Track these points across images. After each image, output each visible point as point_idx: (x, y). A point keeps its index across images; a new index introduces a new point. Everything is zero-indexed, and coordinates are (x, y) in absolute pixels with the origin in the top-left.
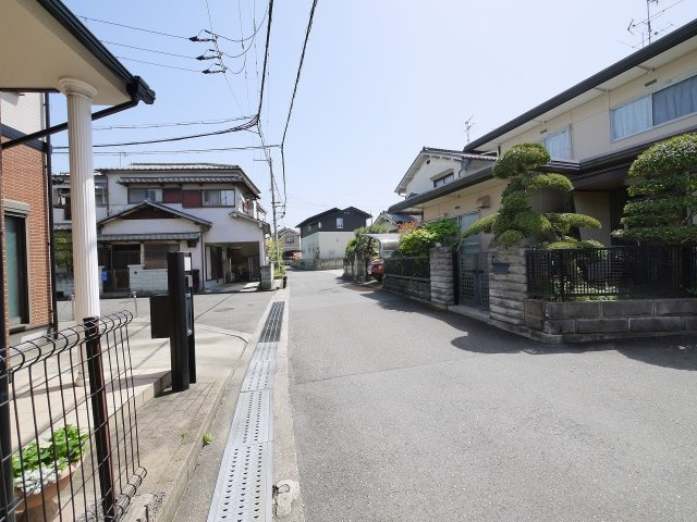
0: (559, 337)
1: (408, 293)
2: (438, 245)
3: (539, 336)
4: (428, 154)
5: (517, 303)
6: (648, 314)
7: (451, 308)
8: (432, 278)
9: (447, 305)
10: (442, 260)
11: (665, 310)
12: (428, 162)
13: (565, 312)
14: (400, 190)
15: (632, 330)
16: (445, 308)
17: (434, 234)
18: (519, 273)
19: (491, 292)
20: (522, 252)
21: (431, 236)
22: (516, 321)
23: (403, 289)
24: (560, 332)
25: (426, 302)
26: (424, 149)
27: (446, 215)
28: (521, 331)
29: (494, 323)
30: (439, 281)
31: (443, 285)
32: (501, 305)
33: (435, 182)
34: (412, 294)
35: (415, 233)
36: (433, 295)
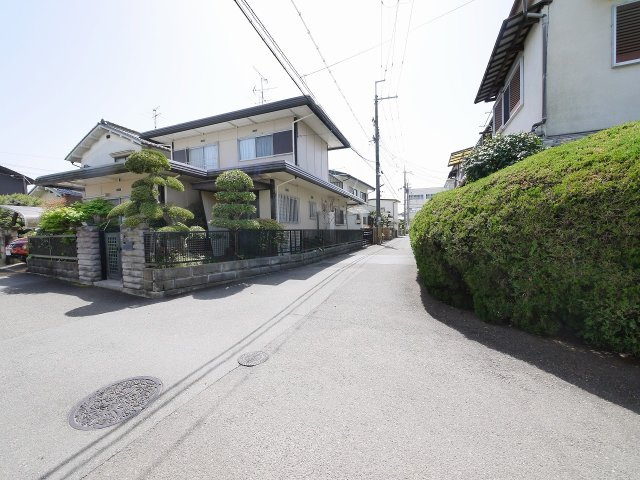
0: (162, 293)
1: (57, 274)
2: (84, 224)
3: (150, 295)
4: (105, 128)
5: (139, 272)
6: (218, 271)
7: (95, 283)
8: (79, 256)
9: (93, 281)
10: (87, 239)
11: (227, 268)
12: (108, 137)
13: (166, 275)
14: (73, 159)
15: (210, 282)
16: (90, 284)
17: (81, 213)
18: (140, 248)
19: (124, 266)
20: (141, 233)
21: (77, 215)
22: (138, 287)
23: (51, 270)
24: (164, 289)
25: (74, 280)
26: (103, 122)
27: (107, 195)
28: (141, 293)
29: (125, 290)
30: (86, 259)
31: (88, 263)
32: (130, 275)
33: (116, 159)
34: (61, 274)
35: (59, 210)
36: (81, 273)
